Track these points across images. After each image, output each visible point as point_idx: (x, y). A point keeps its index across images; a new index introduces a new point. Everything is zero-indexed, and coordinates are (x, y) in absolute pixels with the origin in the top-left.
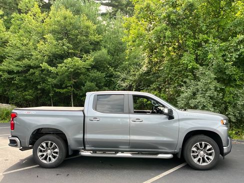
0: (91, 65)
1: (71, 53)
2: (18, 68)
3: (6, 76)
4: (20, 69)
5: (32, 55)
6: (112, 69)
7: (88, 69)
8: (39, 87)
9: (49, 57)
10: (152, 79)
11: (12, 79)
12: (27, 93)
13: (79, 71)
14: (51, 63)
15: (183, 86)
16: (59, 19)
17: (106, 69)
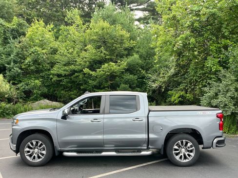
0: (124, 69)
1: (108, 59)
2: (65, 72)
3: (55, 78)
4: (67, 73)
5: (76, 61)
6: (143, 72)
7: (122, 72)
8: (82, 87)
9: (90, 62)
10: (180, 81)
11: (61, 81)
12: (72, 93)
13: (115, 74)
14: (92, 67)
15: (206, 86)
16: (97, 30)
17: (138, 72)
